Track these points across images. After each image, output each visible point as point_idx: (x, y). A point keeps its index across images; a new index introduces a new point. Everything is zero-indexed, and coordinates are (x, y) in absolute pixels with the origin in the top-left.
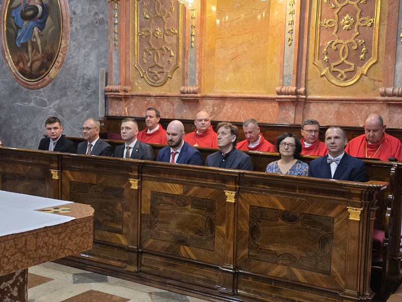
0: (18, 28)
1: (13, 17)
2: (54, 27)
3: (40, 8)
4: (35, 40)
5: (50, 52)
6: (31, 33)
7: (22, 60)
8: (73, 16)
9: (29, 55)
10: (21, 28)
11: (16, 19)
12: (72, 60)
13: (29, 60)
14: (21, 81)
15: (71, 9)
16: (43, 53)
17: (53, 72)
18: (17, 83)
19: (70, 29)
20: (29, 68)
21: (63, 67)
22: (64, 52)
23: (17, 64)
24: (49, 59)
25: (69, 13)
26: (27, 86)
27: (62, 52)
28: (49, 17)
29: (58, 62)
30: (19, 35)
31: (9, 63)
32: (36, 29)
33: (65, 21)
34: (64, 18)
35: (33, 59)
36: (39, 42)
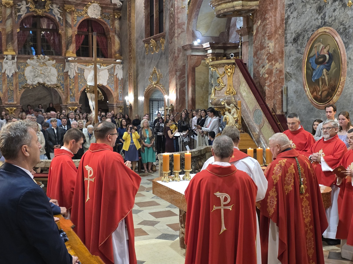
0: (314, 70)
1: (310, 63)
2: (336, 68)
3: (327, 56)
4: (324, 77)
5: (333, 85)
6: (321, 73)
7: (316, 90)
8: (349, 61)
9: (320, 87)
10: (315, 70)
11: (312, 64)
12: (348, 90)
13: (320, 91)
14: (315, 104)
15: (348, 56)
16: (329, 86)
17: (335, 98)
18: (312, 106)
19: (347, 69)
20: (320, 95)
21: (342, 95)
22: (343, 85)
23: (312, 93)
24: (333, 89)
25: (347, 59)
26: (318, 107)
27: (341, 85)
28: (333, 62)
29: (339, 92)
30: (314, 74)
31: (307, 92)
32: (325, 70)
33: (344, 64)
34: (343, 62)
35: (323, 90)
36: (326, 79)
